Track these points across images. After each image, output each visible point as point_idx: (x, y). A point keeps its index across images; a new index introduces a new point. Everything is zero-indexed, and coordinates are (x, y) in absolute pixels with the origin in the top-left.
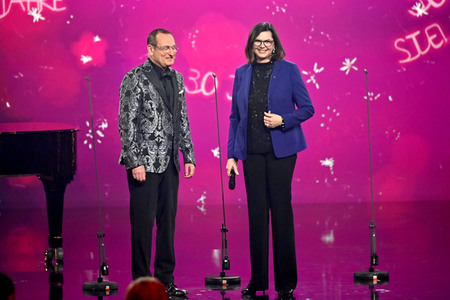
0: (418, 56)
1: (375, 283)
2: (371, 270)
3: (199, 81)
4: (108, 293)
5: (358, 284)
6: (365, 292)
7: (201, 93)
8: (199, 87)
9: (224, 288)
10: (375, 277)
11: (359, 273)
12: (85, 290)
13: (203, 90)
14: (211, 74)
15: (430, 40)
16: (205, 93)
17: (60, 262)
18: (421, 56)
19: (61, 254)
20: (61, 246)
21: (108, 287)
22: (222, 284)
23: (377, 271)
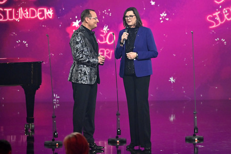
0: (219, 24)
1: (196, 142)
2: (194, 135)
3: (106, 37)
4: (57, 147)
5: (187, 143)
6: (191, 147)
7: (107, 43)
8: (106, 40)
9: (118, 144)
10: (196, 139)
11: (188, 137)
12: (45, 145)
13: (107, 41)
14: (112, 33)
15: (226, 16)
16: (108, 43)
17: (33, 130)
18: (221, 24)
19: (33, 126)
20: (33, 122)
21: (57, 144)
22: (117, 143)
23: (198, 136)
